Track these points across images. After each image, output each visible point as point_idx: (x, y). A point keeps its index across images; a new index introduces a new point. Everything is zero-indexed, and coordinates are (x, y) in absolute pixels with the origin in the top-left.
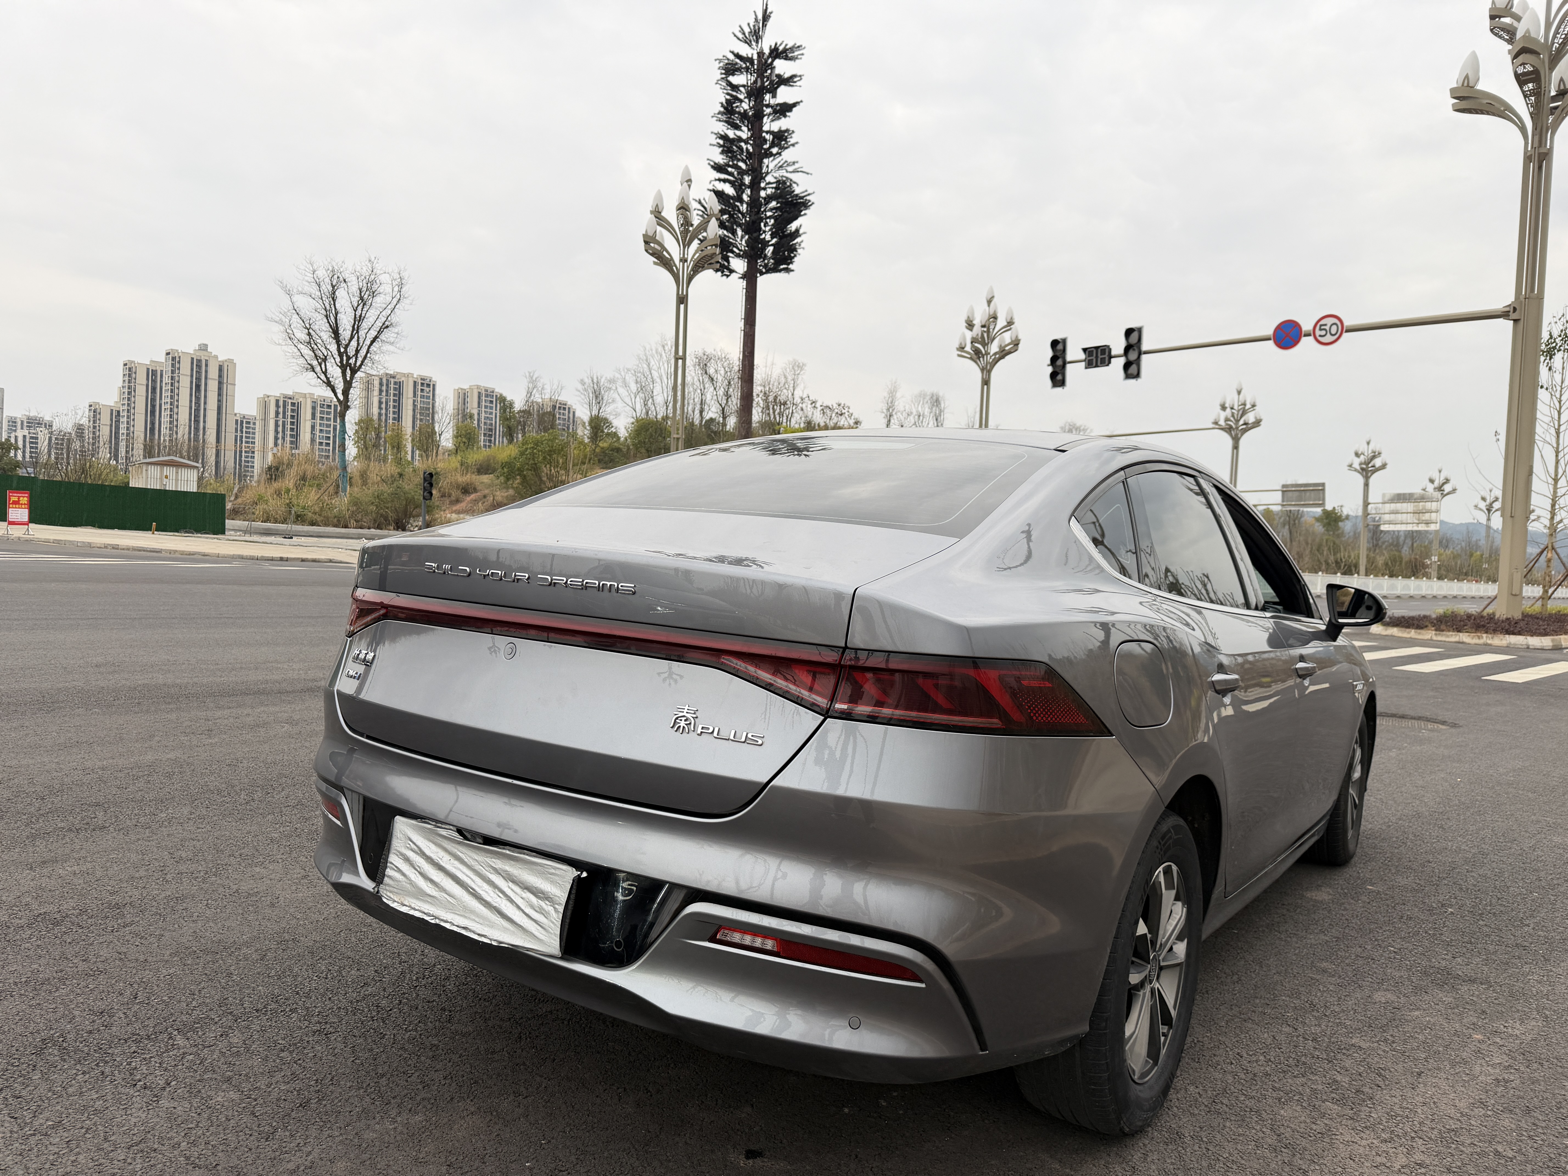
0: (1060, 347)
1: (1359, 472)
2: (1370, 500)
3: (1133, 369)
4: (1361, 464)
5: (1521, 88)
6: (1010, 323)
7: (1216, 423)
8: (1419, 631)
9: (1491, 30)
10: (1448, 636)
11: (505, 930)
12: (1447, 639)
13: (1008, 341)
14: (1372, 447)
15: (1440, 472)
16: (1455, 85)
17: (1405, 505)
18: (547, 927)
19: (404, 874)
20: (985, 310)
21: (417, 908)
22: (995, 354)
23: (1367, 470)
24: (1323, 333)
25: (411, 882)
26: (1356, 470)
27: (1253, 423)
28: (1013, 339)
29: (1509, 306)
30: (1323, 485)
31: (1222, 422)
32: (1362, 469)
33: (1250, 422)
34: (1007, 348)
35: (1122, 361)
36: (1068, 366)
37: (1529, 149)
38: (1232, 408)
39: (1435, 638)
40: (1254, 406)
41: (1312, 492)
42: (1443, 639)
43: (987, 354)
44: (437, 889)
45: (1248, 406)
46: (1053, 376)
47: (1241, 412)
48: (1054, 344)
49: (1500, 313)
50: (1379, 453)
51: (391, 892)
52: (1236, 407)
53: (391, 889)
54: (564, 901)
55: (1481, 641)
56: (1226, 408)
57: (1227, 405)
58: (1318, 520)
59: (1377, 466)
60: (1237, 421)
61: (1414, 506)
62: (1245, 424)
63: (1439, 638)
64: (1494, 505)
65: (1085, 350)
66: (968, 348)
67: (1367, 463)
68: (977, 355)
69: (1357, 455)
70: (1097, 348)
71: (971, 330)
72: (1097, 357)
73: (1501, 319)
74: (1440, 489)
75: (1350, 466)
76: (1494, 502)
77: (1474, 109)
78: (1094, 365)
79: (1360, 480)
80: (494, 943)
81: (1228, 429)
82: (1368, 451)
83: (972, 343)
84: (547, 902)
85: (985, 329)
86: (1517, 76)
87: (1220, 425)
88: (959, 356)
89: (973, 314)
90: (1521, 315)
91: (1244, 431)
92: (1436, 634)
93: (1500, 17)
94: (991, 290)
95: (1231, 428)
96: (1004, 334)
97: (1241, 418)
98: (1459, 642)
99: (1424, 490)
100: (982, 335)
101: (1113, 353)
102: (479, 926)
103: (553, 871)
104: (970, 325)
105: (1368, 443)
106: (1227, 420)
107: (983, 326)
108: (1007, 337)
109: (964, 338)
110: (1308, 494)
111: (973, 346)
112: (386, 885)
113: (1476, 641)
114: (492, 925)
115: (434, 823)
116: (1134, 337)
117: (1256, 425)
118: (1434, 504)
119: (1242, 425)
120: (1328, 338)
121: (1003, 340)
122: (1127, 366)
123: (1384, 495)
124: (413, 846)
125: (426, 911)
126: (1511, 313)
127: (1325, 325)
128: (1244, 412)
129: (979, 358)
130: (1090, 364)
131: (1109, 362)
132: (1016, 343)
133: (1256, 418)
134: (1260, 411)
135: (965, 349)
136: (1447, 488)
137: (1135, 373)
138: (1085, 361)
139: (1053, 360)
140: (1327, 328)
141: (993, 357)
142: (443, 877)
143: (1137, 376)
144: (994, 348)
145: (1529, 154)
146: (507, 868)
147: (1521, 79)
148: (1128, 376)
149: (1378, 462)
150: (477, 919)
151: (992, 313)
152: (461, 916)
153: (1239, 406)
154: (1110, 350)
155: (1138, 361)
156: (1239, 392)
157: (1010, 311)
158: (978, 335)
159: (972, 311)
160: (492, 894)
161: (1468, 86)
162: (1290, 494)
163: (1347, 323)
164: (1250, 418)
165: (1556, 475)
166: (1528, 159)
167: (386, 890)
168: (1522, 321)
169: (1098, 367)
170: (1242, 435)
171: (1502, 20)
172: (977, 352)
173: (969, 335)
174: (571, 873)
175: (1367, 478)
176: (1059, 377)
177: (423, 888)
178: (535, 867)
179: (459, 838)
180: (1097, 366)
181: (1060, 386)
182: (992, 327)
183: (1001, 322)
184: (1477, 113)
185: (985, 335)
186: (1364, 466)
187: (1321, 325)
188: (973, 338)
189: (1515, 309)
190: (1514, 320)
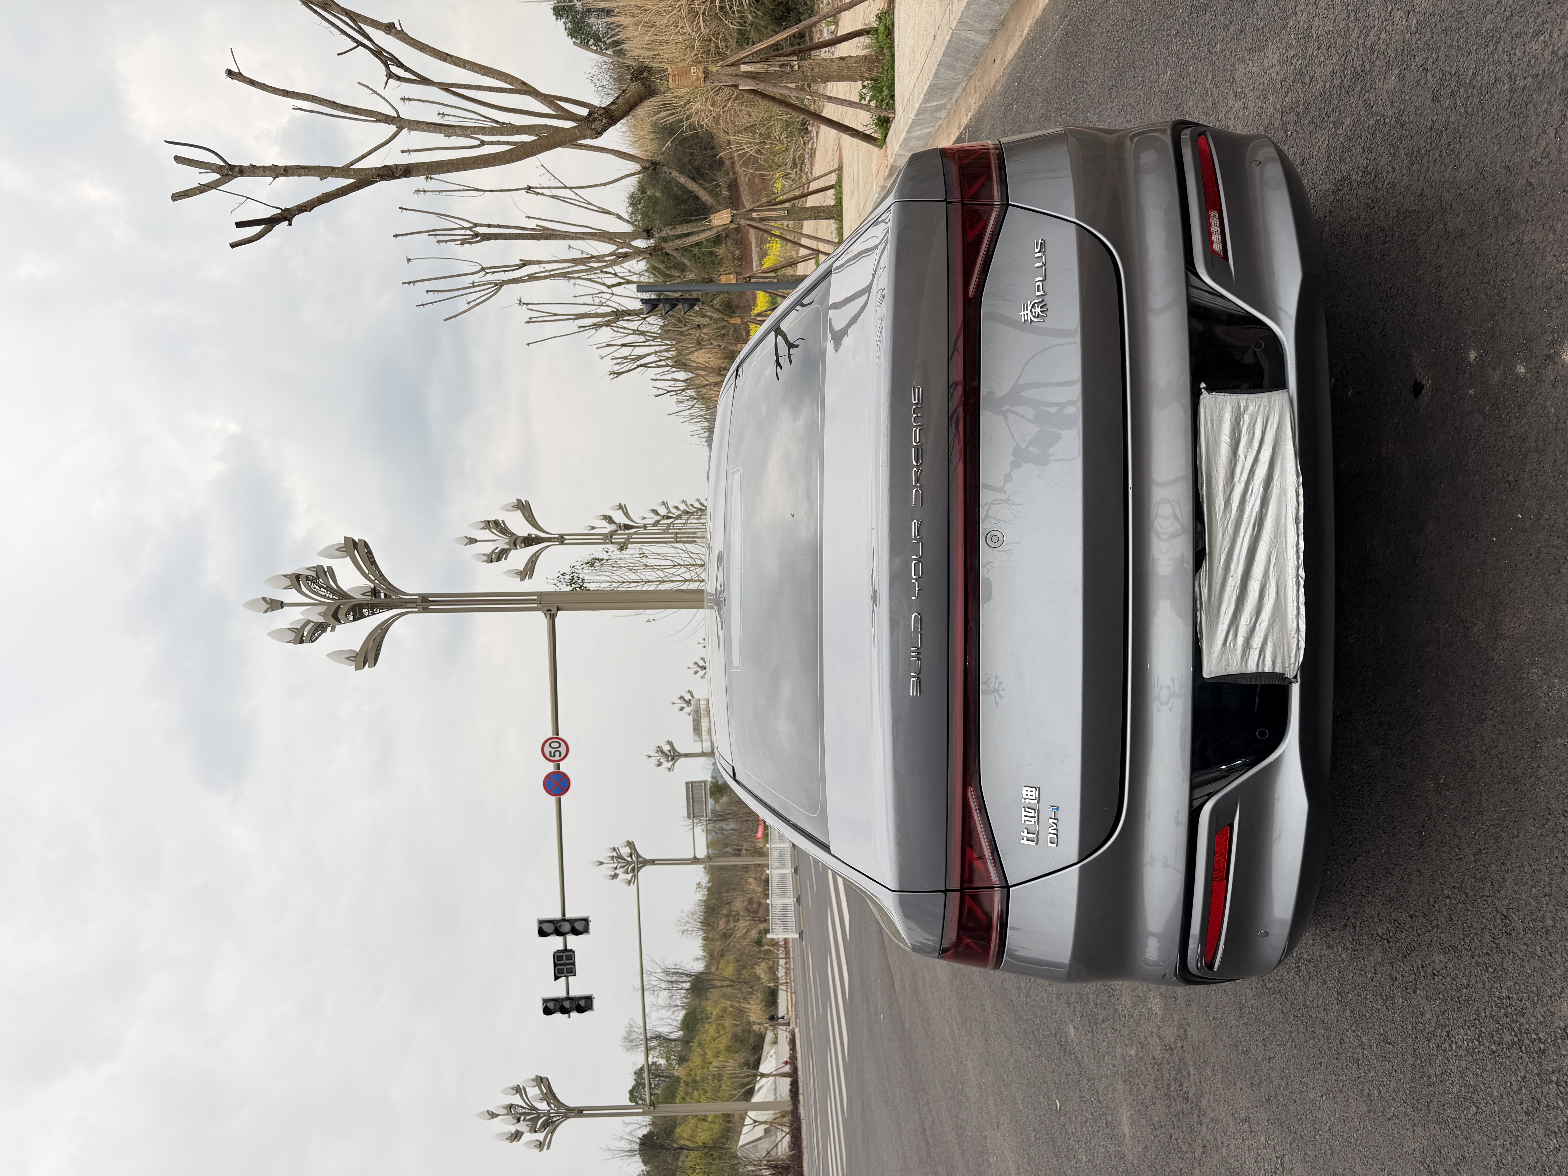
0: (551, 1005)
1: (675, 762)
2: (700, 751)
3: (579, 926)
4: (668, 761)
5: (365, 617)
6: (518, 1090)
7: (629, 882)
9: (312, 642)
11: (1283, 471)
13: (536, 1091)
14: (653, 753)
15: (674, 703)
16: (354, 666)
17: (703, 724)
18: (1265, 416)
19: (1265, 642)
20: (501, 1120)
21: (1295, 604)
22: (549, 1104)
23: (673, 755)
24: (557, 754)
25: (1271, 626)
26: (673, 765)
27: (630, 848)
28: (535, 1084)
29: (545, 614)
30: (687, 783)
31: (629, 876)
32: (672, 760)
33: (630, 851)
34: (545, 1091)
35: (570, 938)
36: (572, 994)
37: (417, 610)
38: (616, 868)
40: (614, 849)
41: (694, 792)
43: (548, 1113)
44: (1268, 585)
45: (614, 854)
46: (581, 1010)
47: (620, 860)
48: (547, 1011)
49: (551, 621)
50: (659, 747)
51: (1290, 657)
52: (615, 865)
53: (1286, 657)
54: (1234, 397)
56: (615, 874)
57: (613, 873)
58: (717, 801)
59: (670, 748)
60: (628, 863)
61: (704, 717)
62: (631, 856)
64: (701, 665)
65: (556, 978)
66: (540, 1136)
67: (667, 756)
68: (550, 1125)
69: (660, 765)
70: (555, 965)
71: (522, 1133)
72: (564, 964)
73: (556, 620)
74: (688, 703)
75: (669, 769)
76: (698, 665)
77: (377, 651)
78: (572, 966)
79: (681, 761)
80: (1301, 480)
81: (635, 871)
82: (657, 757)
83: (535, 1132)
84: (1242, 423)
85: (522, 1118)
86: (355, 619)
87: (631, 879)
88: (548, 1148)
89: (504, 1134)
90: (554, 606)
91: (638, 856)
93: (303, 636)
94: (480, 1115)
95: (633, 869)
96: (529, 1097)
97: (624, 859)
99: (689, 714)
100: (529, 1120)
101: (562, 948)
102: (1289, 508)
103: (1209, 422)
104: (516, 1136)
105: (650, 757)
106: (626, 872)
107: (519, 1121)
108: (533, 1092)
109: (530, 1142)
110: (695, 796)
111: (540, 1131)
112: (1284, 667)
114: (1283, 492)
115: (1198, 614)
116: (548, 928)
117: (632, 846)
118: (702, 702)
119: (632, 858)
120: (563, 749)
121: (535, 1096)
122: (576, 932)
123: (695, 741)
124: (1230, 637)
125: (1295, 588)
126: (552, 613)
127: (550, 752)
128: (620, 857)
129: (553, 1122)
130: (572, 972)
131: (571, 951)
132: (541, 1081)
133: (625, 846)
134: (619, 843)
135: (542, 1140)
136: (688, 697)
137: (583, 923)
138: (567, 977)
139: (565, 1011)
140: (553, 750)
141: (553, 1106)
142: (1253, 581)
143: (586, 921)
144: (543, 1106)
145: (421, 610)
146: (1221, 487)
147: (358, 616)
148: (586, 930)
149: (666, 748)
150: (1283, 514)
151: (505, 1111)
152: (1286, 537)
153: (614, 863)
154: (558, 951)
155: (571, 921)
156: (601, 863)
157: (505, 1091)
158: (527, 1125)
159: (500, 1136)
160: (1253, 498)
161: (355, 657)
162: (696, 811)
163: (550, 734)
164: (625, 851)
165: (682, 581)
166: (425, 610)
167: (1290, 665)
168: (558, 605)
169: (574, 962)
170: (641, 857)
171: (305, 634)
172: (545, 1125)
173: (528, 1137)
174: (1206, 398)
175: (681, 755)
176: (582, 1003)
177: (1272, 604)
178: (1211, 451)
179: (1205, 566)
180: (574, 964)
181: (592, 1002)
182: (520, 1110)
183: (517, 1100)
184: (380, 649)
185: (528, 1117)
186: (670, 758)
187: (551, 756)
188: (530, 1131)
189: (549, 610)
190: (558, 610)
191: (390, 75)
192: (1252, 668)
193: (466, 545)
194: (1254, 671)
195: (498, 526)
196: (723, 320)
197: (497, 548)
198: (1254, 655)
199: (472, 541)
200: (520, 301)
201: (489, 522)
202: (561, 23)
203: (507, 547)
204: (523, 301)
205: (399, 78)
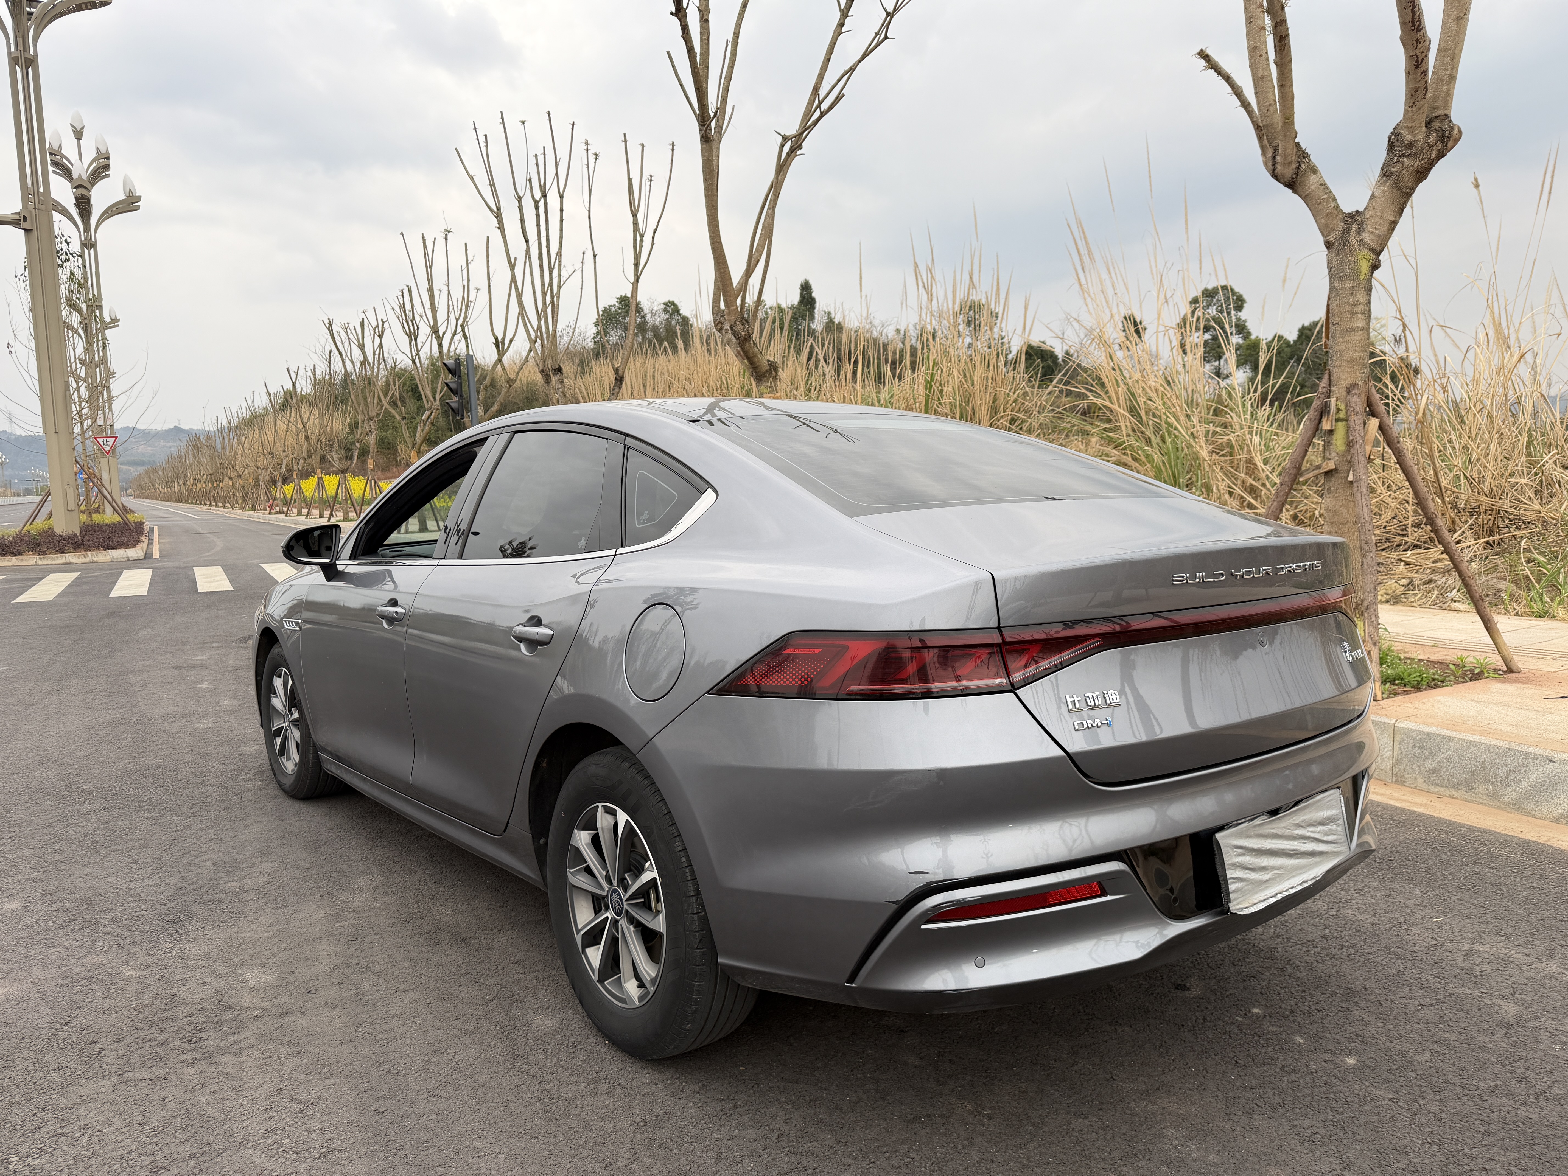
8: (20, 557)
10: (53, 559)
12: (54, 562)
19: (1243, 880)
21: (1263, 899)
25: (1250, 882)
29: (19, 213)
39: (40, 563)
42: (49, 562)
44: (1267, 872)
49: (9, 220)
51: (1238, 904)
55: (88, 560)
63: (45, 562)
73: (11, 227)
90: (32, 225)
92: (40, 559)
98: (66, 564)
113: (82, 560)
124: (1237, 851)
126: (21, 222)
146: (1305, 817)
160: (1303, 845)
167: (1235, 904)
168: (34, 232)
177: (1259, 880)
178: (1318, 805)
179: (1270, 818)
189: (25, 219)
190: (27, 231)
191: (785, 139)
192: (1230, 874)
193: (72, 125)
194: (1228, 876)
195: (101, 170)
196: (414, 444)
197: (72, 165)
198: (1239, 873)
199: (79, 135)
200: (449, 232)
201: (108, 158)
202: (614, 302)
203: (75, 176)
204: (450, 236)
205: (782, 146)
